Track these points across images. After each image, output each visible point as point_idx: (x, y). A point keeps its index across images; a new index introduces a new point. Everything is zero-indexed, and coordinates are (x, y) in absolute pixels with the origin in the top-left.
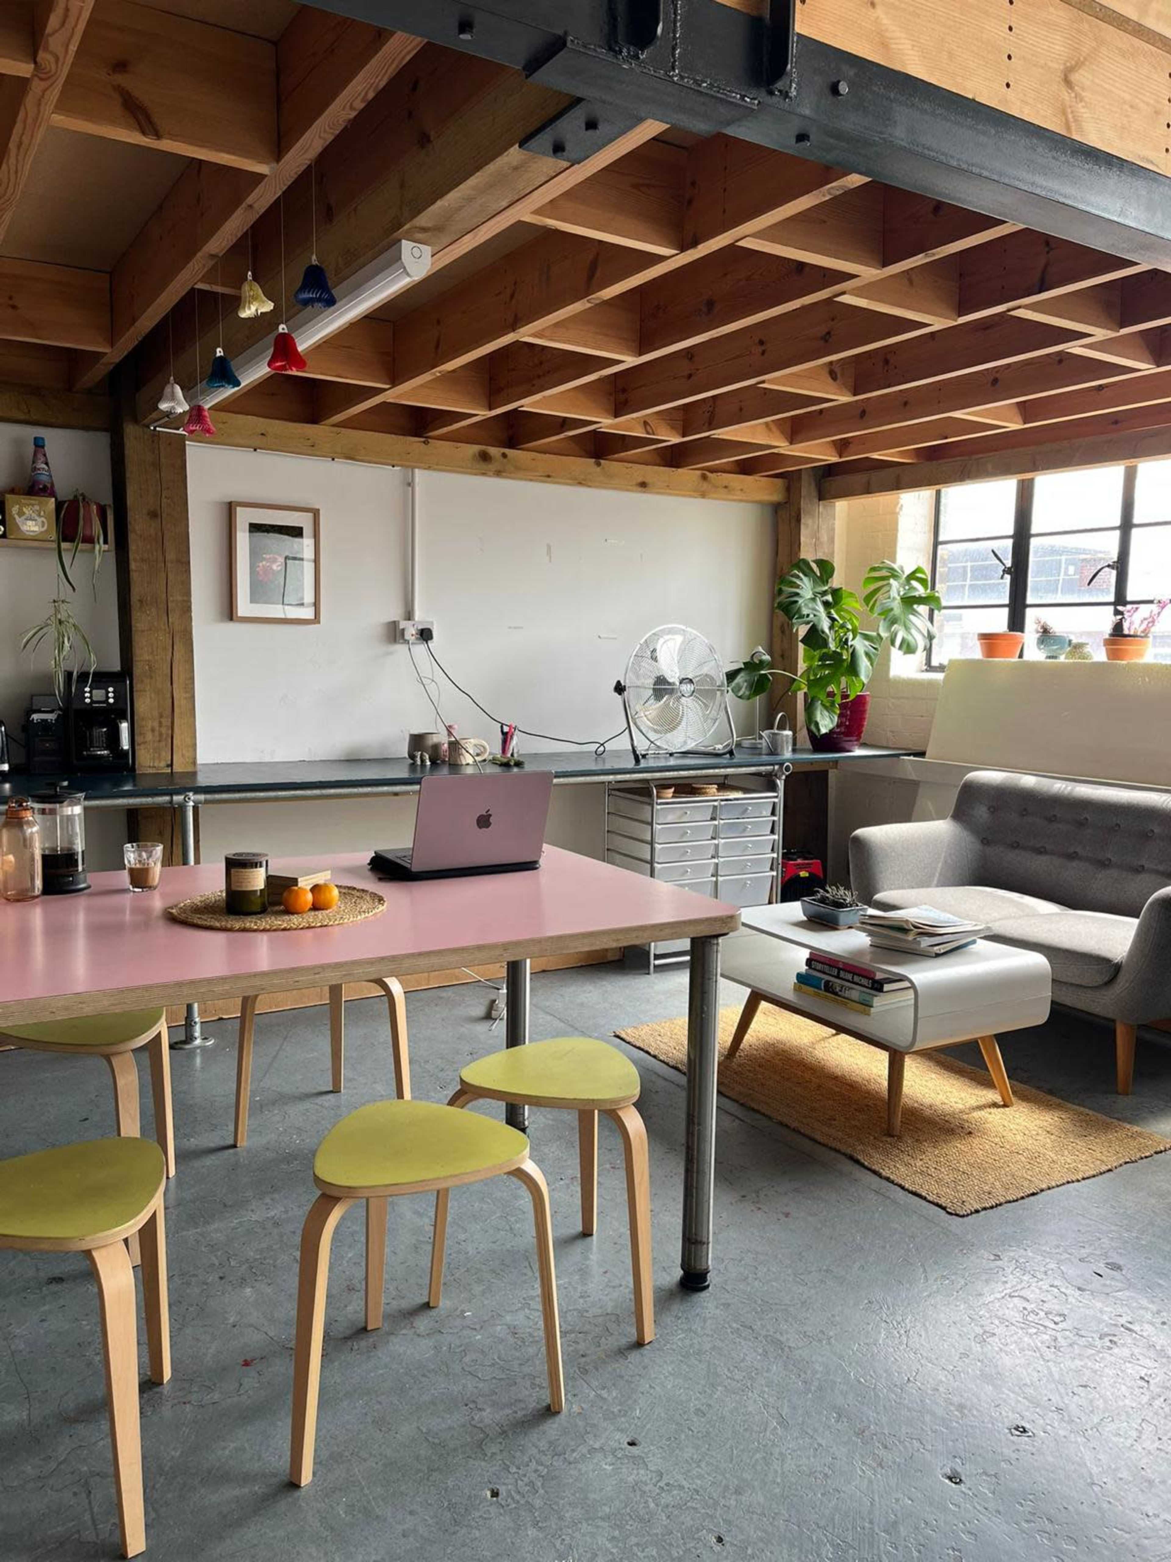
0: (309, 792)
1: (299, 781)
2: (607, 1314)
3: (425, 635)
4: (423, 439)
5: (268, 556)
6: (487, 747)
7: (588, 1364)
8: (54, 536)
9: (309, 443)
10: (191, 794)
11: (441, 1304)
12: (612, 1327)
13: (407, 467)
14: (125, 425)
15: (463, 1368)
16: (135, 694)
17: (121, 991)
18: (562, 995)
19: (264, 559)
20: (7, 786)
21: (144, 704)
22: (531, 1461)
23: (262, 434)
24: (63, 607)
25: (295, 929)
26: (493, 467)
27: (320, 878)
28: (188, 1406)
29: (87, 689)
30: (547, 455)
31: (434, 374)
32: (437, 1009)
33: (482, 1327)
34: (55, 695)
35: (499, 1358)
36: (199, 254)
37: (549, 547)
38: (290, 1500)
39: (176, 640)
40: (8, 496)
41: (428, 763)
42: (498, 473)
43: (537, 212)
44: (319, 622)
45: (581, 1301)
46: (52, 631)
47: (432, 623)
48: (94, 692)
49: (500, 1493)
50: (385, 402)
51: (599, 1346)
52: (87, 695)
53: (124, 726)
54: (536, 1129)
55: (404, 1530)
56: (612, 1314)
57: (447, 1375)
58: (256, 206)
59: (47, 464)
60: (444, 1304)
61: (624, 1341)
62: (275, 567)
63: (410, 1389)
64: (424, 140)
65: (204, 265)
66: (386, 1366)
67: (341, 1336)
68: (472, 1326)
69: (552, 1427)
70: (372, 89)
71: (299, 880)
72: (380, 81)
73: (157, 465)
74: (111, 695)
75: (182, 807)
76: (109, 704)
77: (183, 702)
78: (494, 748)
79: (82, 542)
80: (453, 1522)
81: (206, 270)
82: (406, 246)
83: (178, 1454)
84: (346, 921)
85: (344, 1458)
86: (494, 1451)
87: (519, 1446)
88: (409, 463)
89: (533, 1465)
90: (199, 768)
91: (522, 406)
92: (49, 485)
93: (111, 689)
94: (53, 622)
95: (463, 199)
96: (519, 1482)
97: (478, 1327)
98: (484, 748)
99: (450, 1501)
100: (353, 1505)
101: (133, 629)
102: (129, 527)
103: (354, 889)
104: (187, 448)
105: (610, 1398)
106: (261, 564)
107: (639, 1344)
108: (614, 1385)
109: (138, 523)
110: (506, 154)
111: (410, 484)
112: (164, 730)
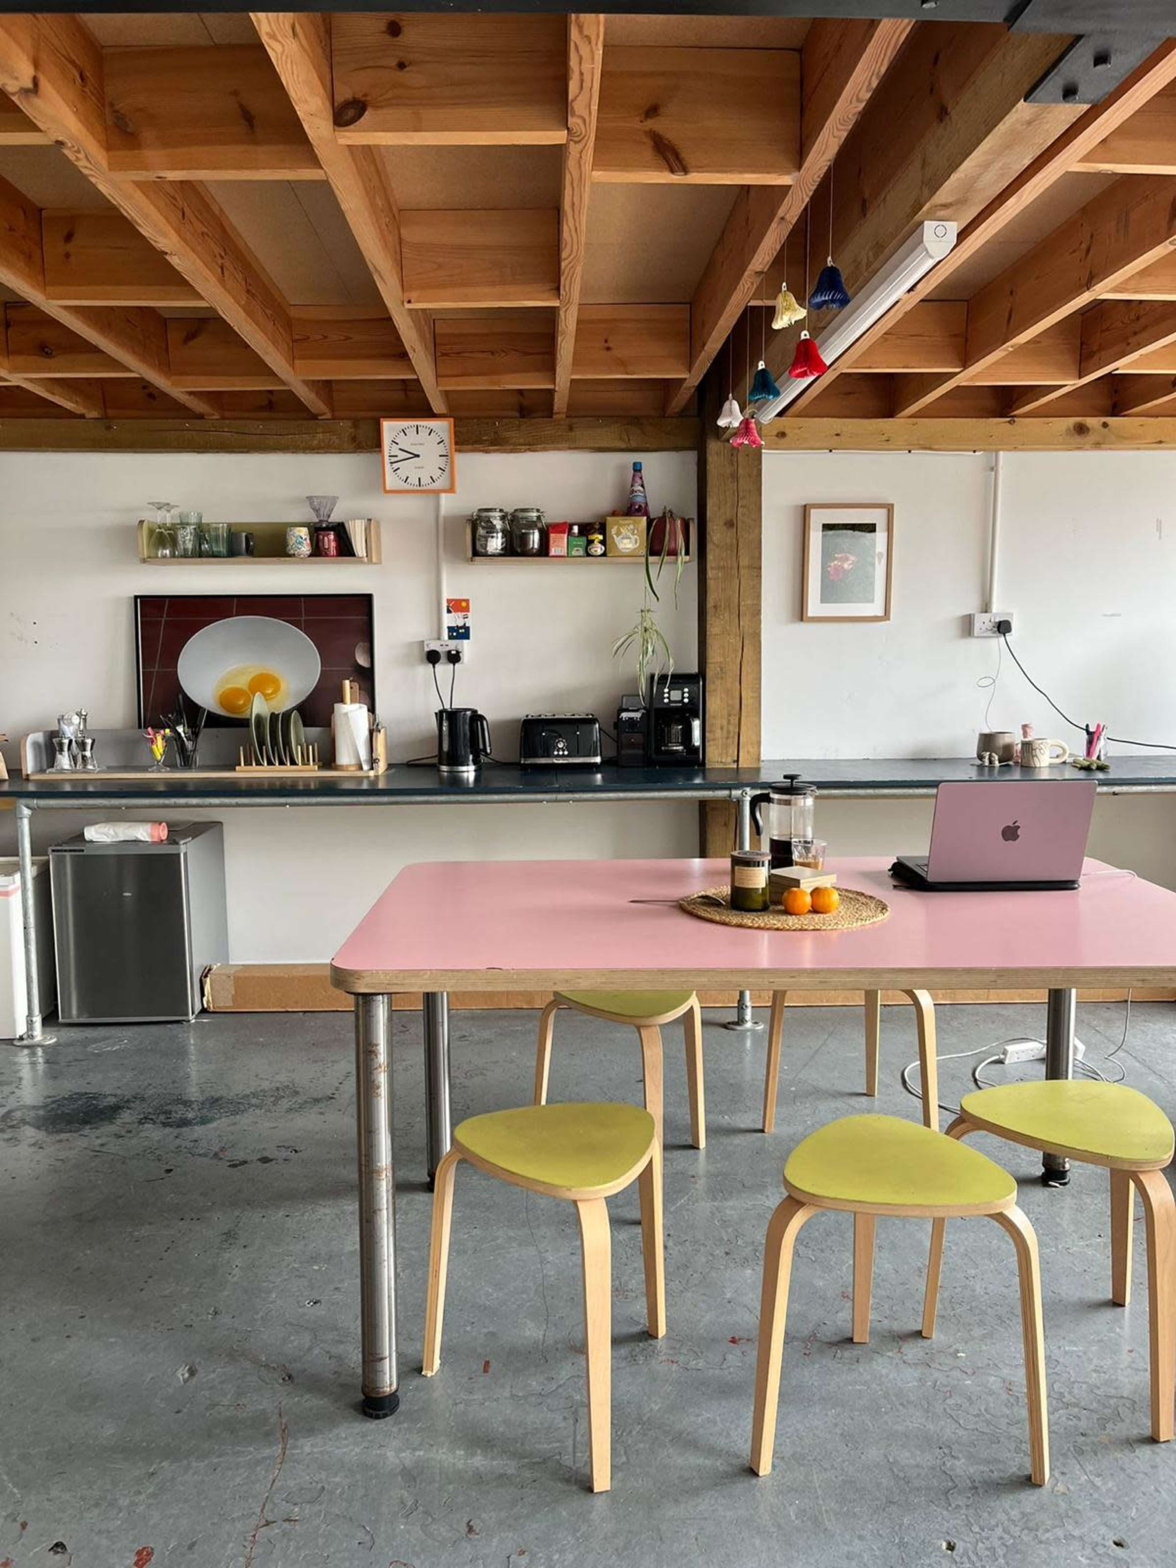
0: (861, 792)
1: (852, 780)
2: (1122, 1397)
3: (1003, 627)
4: (1008, 419)
5: (840, 556)
6: (1066, 747)
7: (1087, 1445)
8: (643, 551)
9: (884, 438)
10: (748, 789)
11: (934, 1336)
12: (1124, 1412)
13: (991, 450)
14: (708, 441)
15: (945, 1410)
16: (707, 694)
17: (613, 971)
18: (1143, 1032)
19: (836, 559)
20: (599, 776)
21: (715, 704)
22: (997, 1526)
23: (837, 435)
24: (648, 615)
25: (788, 930)
26: (1091, 438)
27: (826, 881)
28: (675, 1365)
29: (666, 690)
30: (1160, 419)
31: (1006, 350)
32: (993, 1026)
33: (974, 1373)
34: (639, 695)
35: (986, 1410)
36: (746, 273)
37: (1159, 523)
38: (746, 1485)
39: (746, 642)
40: (608, 518)
41: (997, 764)
42: (1097, 446)
43: (1086, 159)
44: (889, 619)
45: (1094, 1375)
46: (638, 638)
47: (1012, 614)
48: (672, 692)
49: (957, 1547)
50: (958, 387)
51: (1105, 1430)
52: (666, 695)
53: (696, 724)
54: (1080, 1175)
55: (849, 1552)
56: (1128, 1398)
57: (927, 1411)
58: (787, 217)
59: (643, 486)
60: (937, 1336)
61: (1135, 1432)
62: (846, 566)
63: (886, 1413)
64: (943, 113)
65: (752, 283)
66: (865, 1383)
67: (827, 1340)
68: (963, 1369)
69: (1028, 1499)
70: (874, 77)
71: (802, 881)
72: (880, 68)
73: (735, 477)
74: (686, 695)
75: (739, 803)
76: (683, 703)
77: (751, 701)
78: (1077, 749)
79: (668, 555)
80: (900, 1561)
81: (755, 286)
82: (929, 226)
83: (657, 1408)
84: (840, 926)
85: (806, 1462)
86: (960, 1503)
87: (988, 1507)
88: (992, 446)
89: (999, 1531)
90: (762, 764)
91: (1117, 369)
92: (643, 505)
93: (686, 690)
94: (640, 629)
95: (980, 166)
96: (980, 1545)
97: (969, 1371)
98: (1064, 750)
99: (902, 1538)
100: (805, 1511)
101: (708, 633)
102: (708, 537)
103: (863, 894)
104: (763, 456)
105: (1104, 1489)
106: (832, 564)
107: (1153, 1440)
108: (1112, 1475)
109: (716, 533)
110: (1014, 110)
111: (994, 469)
112: (731, 728)
